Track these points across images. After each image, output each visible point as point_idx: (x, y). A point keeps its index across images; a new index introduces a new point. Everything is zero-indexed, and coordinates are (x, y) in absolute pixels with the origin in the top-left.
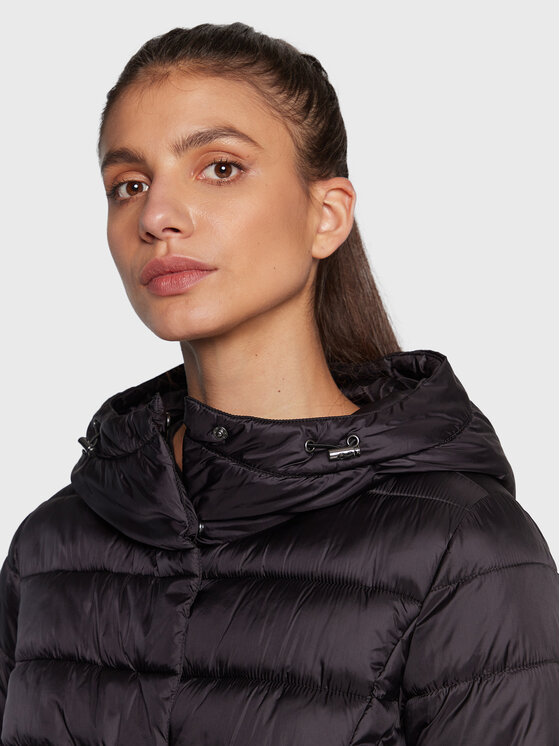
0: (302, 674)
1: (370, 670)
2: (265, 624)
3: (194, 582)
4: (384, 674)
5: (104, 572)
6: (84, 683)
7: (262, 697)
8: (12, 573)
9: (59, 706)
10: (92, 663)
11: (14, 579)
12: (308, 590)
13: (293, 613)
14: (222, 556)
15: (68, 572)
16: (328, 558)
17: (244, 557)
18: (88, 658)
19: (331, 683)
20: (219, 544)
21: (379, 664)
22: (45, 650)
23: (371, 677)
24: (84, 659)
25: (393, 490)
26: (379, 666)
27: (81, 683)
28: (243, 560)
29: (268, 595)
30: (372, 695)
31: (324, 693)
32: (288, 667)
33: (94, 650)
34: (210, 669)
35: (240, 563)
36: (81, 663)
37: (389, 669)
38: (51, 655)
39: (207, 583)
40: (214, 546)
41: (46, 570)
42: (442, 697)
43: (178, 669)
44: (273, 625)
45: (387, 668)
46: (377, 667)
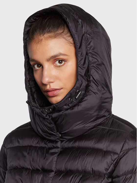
0: (87, 171)
1: (105, 170)
2: (78, 159)
3: (59, 149)
4: (108, 172)
5: (31, 146)
6: (27, 174)
7: (77, 177)
8: (4, 148)
9: (21, 180)
10: (29, 169)
11: (4, 149)
12: (89, 151)
13: (85, 156)
14: (66, 143)
15: (21, 146)
16: (94, 144)
17: (72, 143)
18: (28, 168)
19: (95, 173)
20: (65, 140)
21: (107, 169)
22: (16, 166)
23: (105, 172)
24: (27, 168)
25: (110, 128)
26: (107, 170)
27: (26, 174)
28: (71, 144)
29: (79, 152)
30: (105, 176)
31: (93, 176)
32: (84, 169)
33: (30, 166)
34: (63, 170)
35: (70, 145)
36: (27, 169)
37: (109, 171)
38: (18, 167)
39: (62, 150)
40: (64, 141)
41: (14, 146)
42: (124, 178)
43: (54, 170)
44: (80, 159)
45: (109, 170)
46: (106, 170)
